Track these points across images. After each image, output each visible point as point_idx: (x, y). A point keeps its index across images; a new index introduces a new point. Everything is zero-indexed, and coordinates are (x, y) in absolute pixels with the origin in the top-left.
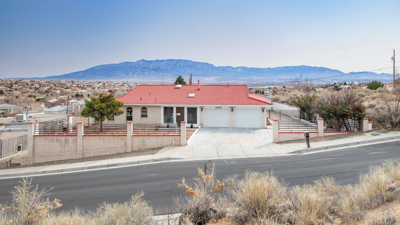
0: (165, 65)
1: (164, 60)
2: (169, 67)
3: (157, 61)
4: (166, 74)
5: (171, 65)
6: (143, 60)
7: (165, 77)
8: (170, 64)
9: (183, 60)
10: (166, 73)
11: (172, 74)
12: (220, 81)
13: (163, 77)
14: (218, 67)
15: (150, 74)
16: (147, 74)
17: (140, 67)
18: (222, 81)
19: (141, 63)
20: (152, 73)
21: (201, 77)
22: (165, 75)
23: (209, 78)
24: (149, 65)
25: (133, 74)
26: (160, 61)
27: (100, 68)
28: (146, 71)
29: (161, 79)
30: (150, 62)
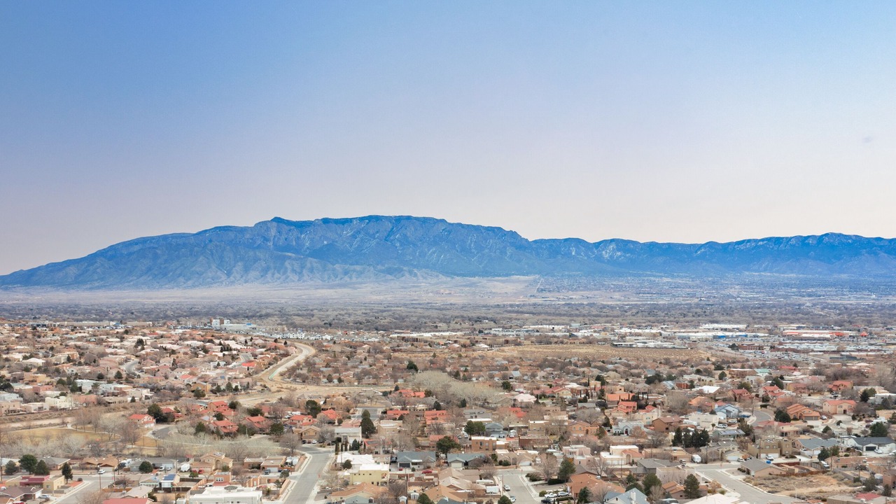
0: (354, 236)
1: (351, 220)
2: (368, 245)
3: (326, 221)
4: (358, 268)
5: (373, 236)
6: (278, 220)
7: (354, 280)
8: (371, 232)
9: (417, 219)
10: (357, 264)
11: (379, 267)
12: (544, 294)
13: (347, 278)
14: (535, 242)
15: (302, 267)
16: (294, 271)
17: (270, 244)
18: (548, 294)
19: (273, 232)
20: (309, 265)
21: (476, 279)
22: (354, 271)
23: (503, 282)
24: (298, 238)
25: (246, 269)
26: (337, 222)
27: (136, 248)
28: (290, 258)
29: (344, 286)
30: (302, 226)
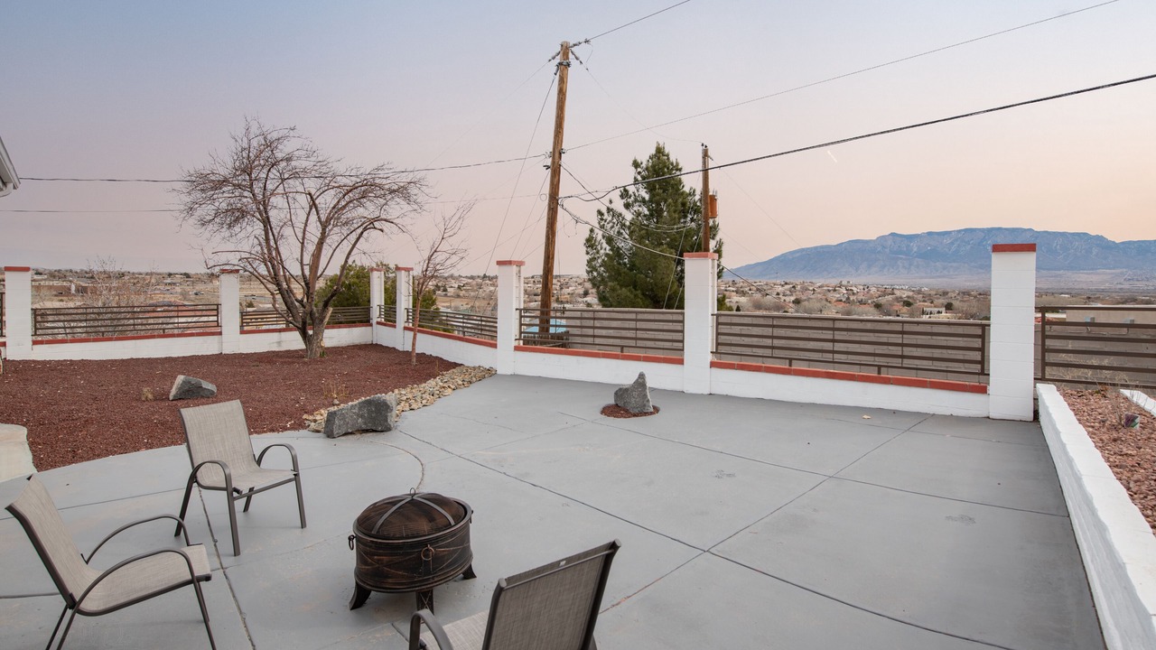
0: (952, 243)
1: (950, 232)
2: (963, 249)
3: (930, 234)
4: (955, 265)
5: (968, 243)
6: (893, 234)
7: (951, 273)
8: (966, 240)
9: (1006, 229)
10: (954, 261)
11: (973, 264)
12: (1131, 282)
13: (945, 272)
14: (1123, 243)
15: (910, 265)
16: (904, 267)
17: (887, 250)
18: (1136, 283)
19: (889, 242)
20: (915, 263)
21: (1062, 272)
22: (951, 267)
23: (1087, 274)
24: (909, 246)
25: (869, 267)
26: (938, 234)
27: (798, 255)
28: (901, 258)
29: (943, 277)
30: (911, 238)
